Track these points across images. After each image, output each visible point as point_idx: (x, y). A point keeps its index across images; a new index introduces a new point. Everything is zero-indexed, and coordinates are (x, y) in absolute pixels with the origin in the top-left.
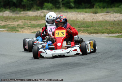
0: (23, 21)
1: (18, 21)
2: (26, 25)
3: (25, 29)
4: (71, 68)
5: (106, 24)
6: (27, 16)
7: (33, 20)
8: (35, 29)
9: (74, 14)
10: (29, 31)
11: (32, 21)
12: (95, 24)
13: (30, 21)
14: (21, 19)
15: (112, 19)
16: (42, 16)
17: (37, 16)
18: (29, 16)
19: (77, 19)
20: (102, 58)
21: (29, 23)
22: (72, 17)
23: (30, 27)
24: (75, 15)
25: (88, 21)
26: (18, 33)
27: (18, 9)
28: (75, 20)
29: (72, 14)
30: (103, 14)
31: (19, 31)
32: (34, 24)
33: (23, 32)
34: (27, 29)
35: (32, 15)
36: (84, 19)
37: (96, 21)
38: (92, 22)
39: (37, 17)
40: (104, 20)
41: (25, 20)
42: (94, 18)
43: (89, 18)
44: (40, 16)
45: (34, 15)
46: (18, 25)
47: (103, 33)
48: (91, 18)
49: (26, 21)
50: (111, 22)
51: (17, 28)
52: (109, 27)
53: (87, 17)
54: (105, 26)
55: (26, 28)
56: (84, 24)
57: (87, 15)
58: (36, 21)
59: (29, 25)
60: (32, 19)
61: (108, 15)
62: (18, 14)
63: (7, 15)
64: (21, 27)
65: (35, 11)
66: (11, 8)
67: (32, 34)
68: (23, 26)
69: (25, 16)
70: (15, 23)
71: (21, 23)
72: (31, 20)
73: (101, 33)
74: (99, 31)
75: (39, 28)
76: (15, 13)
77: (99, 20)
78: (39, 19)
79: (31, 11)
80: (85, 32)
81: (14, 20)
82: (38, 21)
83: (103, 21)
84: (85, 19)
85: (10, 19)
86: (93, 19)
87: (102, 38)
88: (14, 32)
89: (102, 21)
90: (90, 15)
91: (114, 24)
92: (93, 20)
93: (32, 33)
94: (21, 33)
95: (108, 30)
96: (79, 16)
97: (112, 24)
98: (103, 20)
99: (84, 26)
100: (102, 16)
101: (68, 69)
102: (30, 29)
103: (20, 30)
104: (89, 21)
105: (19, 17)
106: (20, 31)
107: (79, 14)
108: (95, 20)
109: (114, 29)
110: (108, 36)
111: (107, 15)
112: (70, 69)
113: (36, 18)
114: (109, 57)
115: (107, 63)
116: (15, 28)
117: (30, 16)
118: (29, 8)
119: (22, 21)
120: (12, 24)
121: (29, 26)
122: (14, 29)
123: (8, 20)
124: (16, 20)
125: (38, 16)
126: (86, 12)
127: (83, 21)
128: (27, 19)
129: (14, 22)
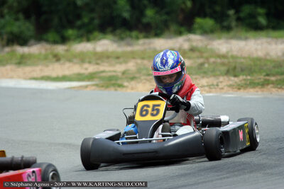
0: (139, 61)
1: (126, 62)
2: (144, 72)
3: (139, 83)
6: (150, 49)
9: (262, 44)
14: (134, 58)
16: (185, 49)
18: (155, 50)
19: (268, 54)
22: (256, 50)
23: (151, 77)
24: (265, 45)
26: (120, 91)
28: (263, 56)
29: (259, 42)
31: (123, 87)
33: (132, 89)
34: (144, 81)
41: (143, 58)
44: (180, 49)
46: (124, 73)
49: (145, 62)
51: (121, 79)
55: (143, 78)
62: (131, 45)
64: (131, 76)
65: (171, 38)
68: (137, 75)
69: (145, 50)
70: (120, 68)
71: (133, 66)
76: (123, 43)
81: (117, 61)
85: (108, 57)
88: (113, 88)
94: (128, 91)
102: (150, 82)
103: (126, 84)
105: (132, 52)
106: (126, 87)
107: (273, 43)
116: (116, 80)
117: (158, 49)
119: (137, 63)
120: (112, 69)
121: (150, 75)
122: (113, 82)
123: (103, 62)
124: (121, 60)
129: (118, 65)
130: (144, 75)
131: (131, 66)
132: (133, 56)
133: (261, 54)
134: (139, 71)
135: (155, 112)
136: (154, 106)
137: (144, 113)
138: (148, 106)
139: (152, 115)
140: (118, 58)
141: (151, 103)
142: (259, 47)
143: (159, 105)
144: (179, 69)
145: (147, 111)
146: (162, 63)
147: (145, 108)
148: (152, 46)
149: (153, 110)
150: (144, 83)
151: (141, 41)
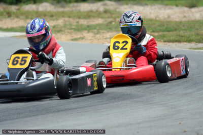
0: (66, 19)
1: (57, 20)
2: (68, 27)
3: (62, 34)
7: (83, 19)
8: (79, 33)
10: (69, 37)
11: (81, 20)
12: (184, 26)
13: (78, 20)
14: (63, 17)
16: (100, 12)
17: (92, 11)
18: (80, 12)
19: (158, 16)
21: (75, 24)
22: (150, 13)
23: (72, 31)
24: (157, 10)
25: (175, 20)
32: (82, 25)
34: (67, 33)
35: (85, 10)
36: (169, 17)
37: (188, 21)
39: (91, 13)
40: (202, 19)
41: (70, 17)
42: (187, 15)
43: (179, 15)
44: (97, 11)
45: (88, 10)
46: (54, 27)
47: (190, 41)
49: (71, 19)
53: (175, 13)
55: (66, 31)
56: (164, 25)
58: (88, 20)
59: (73, 27)
60: (82, 17)
62: (64, 7)
65: (93, 3)
67: (72, 42)
68: (63, 29)
69: (73, 11)
71: (62, 22)
73: (185, 42)
74: (183, 38)
75: (86, 31)
78: (94, 17)
79: (87, 3)
80: (159, 40)
81: (51, 18)
82: (92, 20)
84: (172, 16)
86: (185, 17)
90: (181, 10)
92: (183, 20)
93: (72, 40)
95: (199, 37)
99: (162, 28)
100: (201, 13)
102: (71, 34)
104: (177, 20)
105: (63, 12)
108: (187, 19)
113: (88, 15)
117: (82, 10)
119: (65, 20)
121: (71, 29)
124: (54, 18)
125: (95, 11)
128: (75, 16)
129: (51, 22)
130: (68, 29)
131: (60, 22)
132: (63, 15)
133: (153, 16)
134: (65, 26)
135: (23, 62)
136: (23, 58)
137: (15, 63)
138: (18, 58)
139: (21, 64)
140: (52, 16)
141: (21, 56)
142: (153, 12)
143: (26, 57)
144: (43, 32)
145: (17, 61)
146: (31, 28)
147: (16, 59)
149: (22, 61)
150: (67, 35)
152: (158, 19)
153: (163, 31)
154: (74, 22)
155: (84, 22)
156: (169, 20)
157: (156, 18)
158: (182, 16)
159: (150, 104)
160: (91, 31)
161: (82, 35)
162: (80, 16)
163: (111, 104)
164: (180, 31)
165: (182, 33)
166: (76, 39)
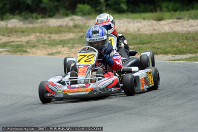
0: (38, 34)
1: (29, 35)
2: (42, 42)
3: (38, 49)
4: (100, 116)
5: (173, 38)
6: (45, 26)
7: (54, 34)
8: (54, 48)
9: (124, 22)
10: (44, 52)
11: (52, 35)
12: (156, 38)
13: (49, 35)
14: (34, 32)
15: (185, 29)
16: (70, 26)
17: (61, 26)
18: (49, 27)
19: (127, 30)
20: (155, 97)
21: (47, 39)
22: (120, 27)
23: (47, 45)
24: (126, 23)
25: (145, 33)
26: (25, 55)
27: (34, 15)
28: (124, 31)
29: (121, 21)
30: (171, 21)
31: (27, 52)
32: (54, 40)
33: (33, 54)
34: (41, 48)
35: (55, 25)
36: (139, 30)
37: (159, 34)
38: (152, 35)
39: (61, 28)
40: (172, 31)
41: (41, 33)
42: (156, 28)
43: (148, 28)
44: (66, 26)
45: (58, 25)
46: (27, 42)
47: (166, 53)
48: (151, 28)
49: (43, 35)
50: (183, 35)
51: (25, 46)
52: (176, 43)
53: (144, 26)
54: (170, 41)
55: (40, 46)
56: (137, 38)
57: (145, 23)
58: (60, 35)
59: (47, 42)
60: (53, 32)
61: (179, 23)
62: (32, 23)
63: (14, 25)
64: (33, 45)
65: (60, 18)
66: (23, 14)
67: (48, 56)
68: (37, 44)
69: (42, 26)
70: (25, 39)
71: (34, 38)
72: (51, 33)
73: (162, 54)
74: (159, 50)
75: (61, 46)
76: (27, 22)
77: (163, 31)
78: (65, 32)
79: (55, 18)
81: (23, 34)
82: (63, 34)
83: (170, 33)
84: (142, 30)
85: (16, 32)
86: (155, 29)
87: (162, 63)
88: (19, 53)
89: (168, 34)
90: (149, 23)
91: (186, 38)
92: (154, 32)
93: (49, 54)
94: (30, 55)
95: (175, 49)
96: (132, 25)
97: (184, 38)
98: (170, 31)
99: (135, 41)
100: (169, 25)
101: (95, 117)
102: (46, 49)
103: (29, 50)
104: (147, 33)
105: (33, 28)
106: (29, 52)
107: (131, 22)
108: (157, 32)
109: (184, 47)
110: (173, 58)
111: (177, 22)
112: (98, 116)
113: (59, 30)
114: (167, 96)
115: (161, 106)
116: (22, 48)
117: (51, 26)
118: (51, 14)
119: (36, 35)
120: (19, 40)
121: (45, 44)
122: (19, 49)
123: (13, 35)
124: (26, 33)
125: (64, 26)
126: (144, 19)
127: (138, 33)
128: (45, 31)
129: (23, 37)
130: (42, 44)
131: (32, 37)
132: (34, 30)
134: (38, 41)
140: (23, 32)
142: (122, 25)
148: (47, 24)
150: (42, 50)
151: (39, 21)
152: (128, 32)
153: (137, 44)
154: (46, 37)
155: (55, 37)
156: (140, 33)
157: (126, 31)
158: (151, 29)
159: (144, 115)
160: (65, 45)
161: (58, 49)
162: (51, 31)
163: (105, 117)
164: (154, 44)
165: (156, 45)
166: (52, 54)
